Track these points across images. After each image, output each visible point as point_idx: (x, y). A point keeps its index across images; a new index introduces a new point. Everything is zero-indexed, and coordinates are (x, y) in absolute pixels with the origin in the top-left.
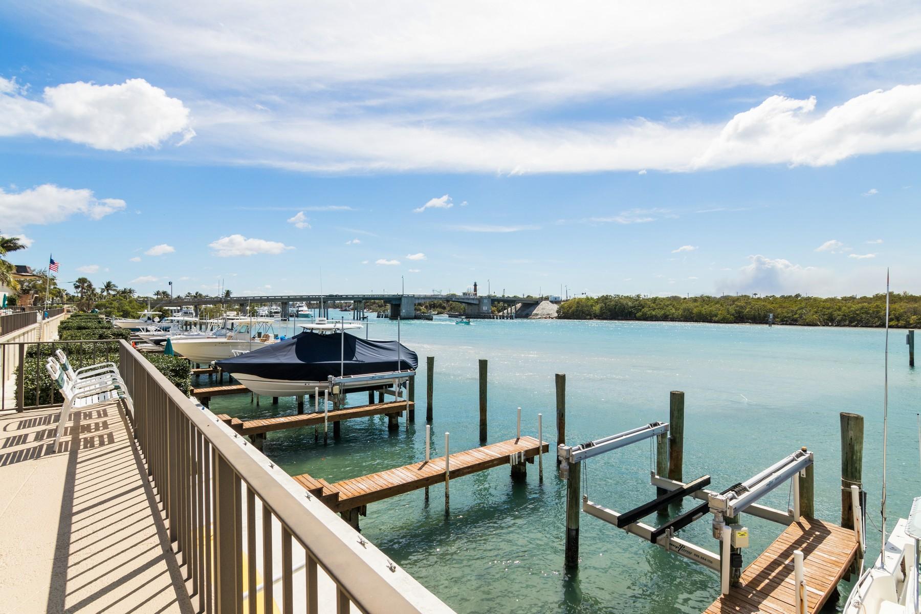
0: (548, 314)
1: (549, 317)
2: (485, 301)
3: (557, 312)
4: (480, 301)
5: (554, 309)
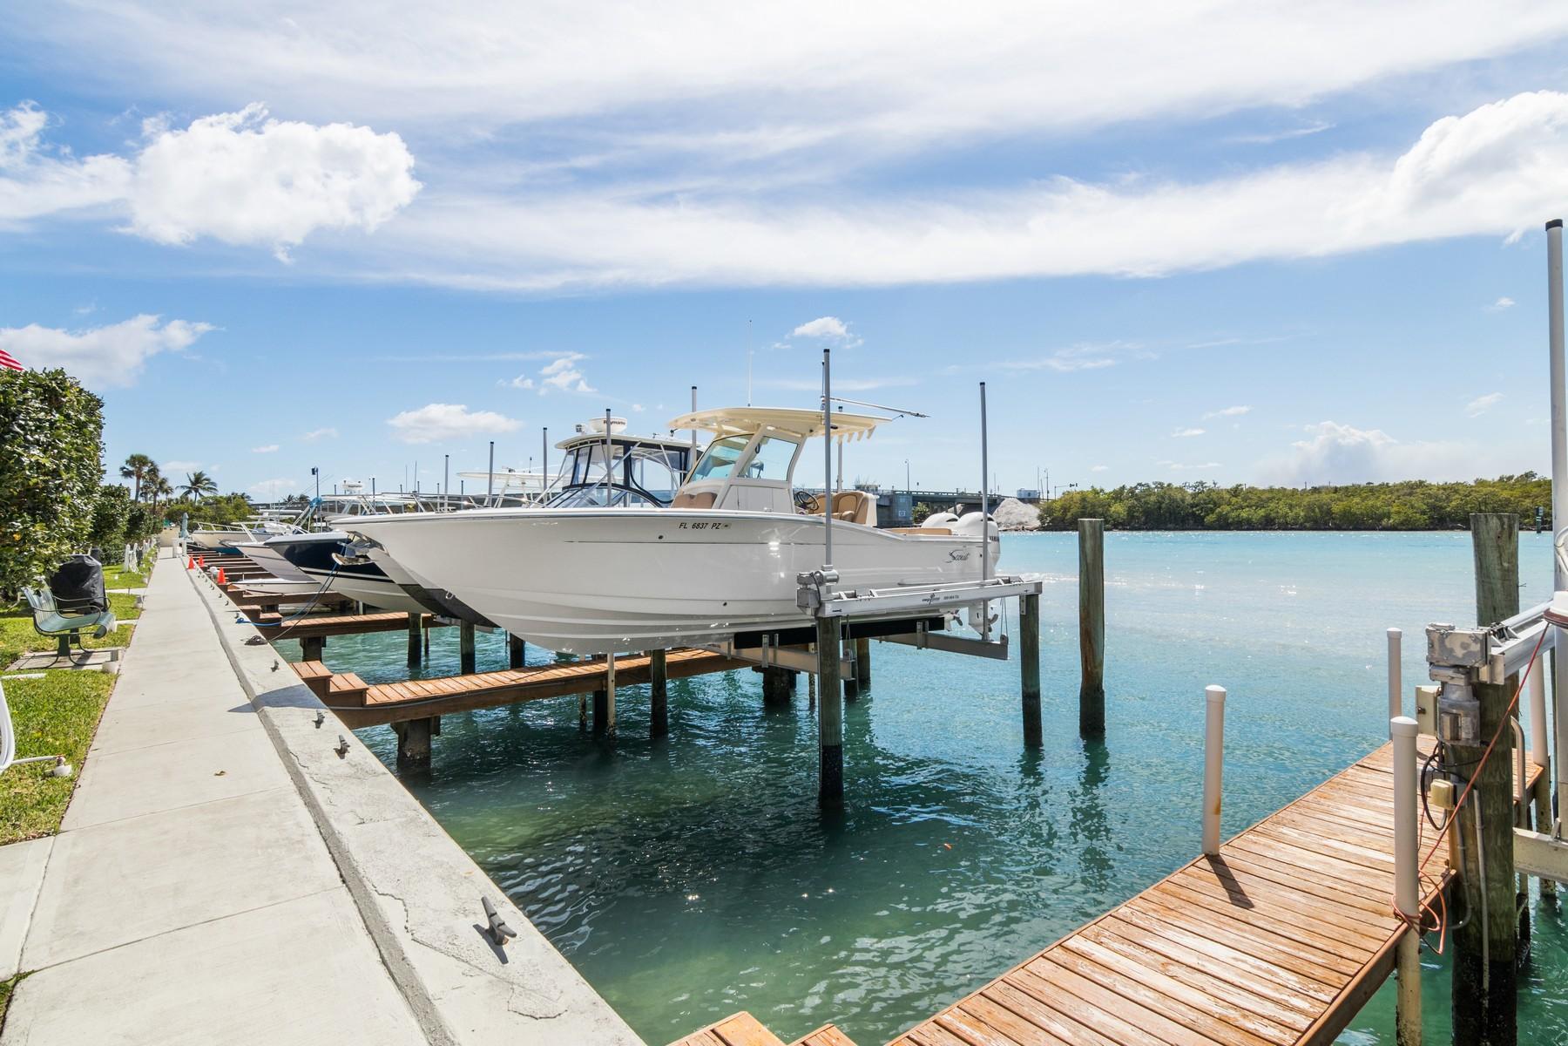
0: (1020, 523)
1: (1022, 527)
2: (902, 500)
3: (1041, 518)
4: (891, 501)
5: (1031, 514)
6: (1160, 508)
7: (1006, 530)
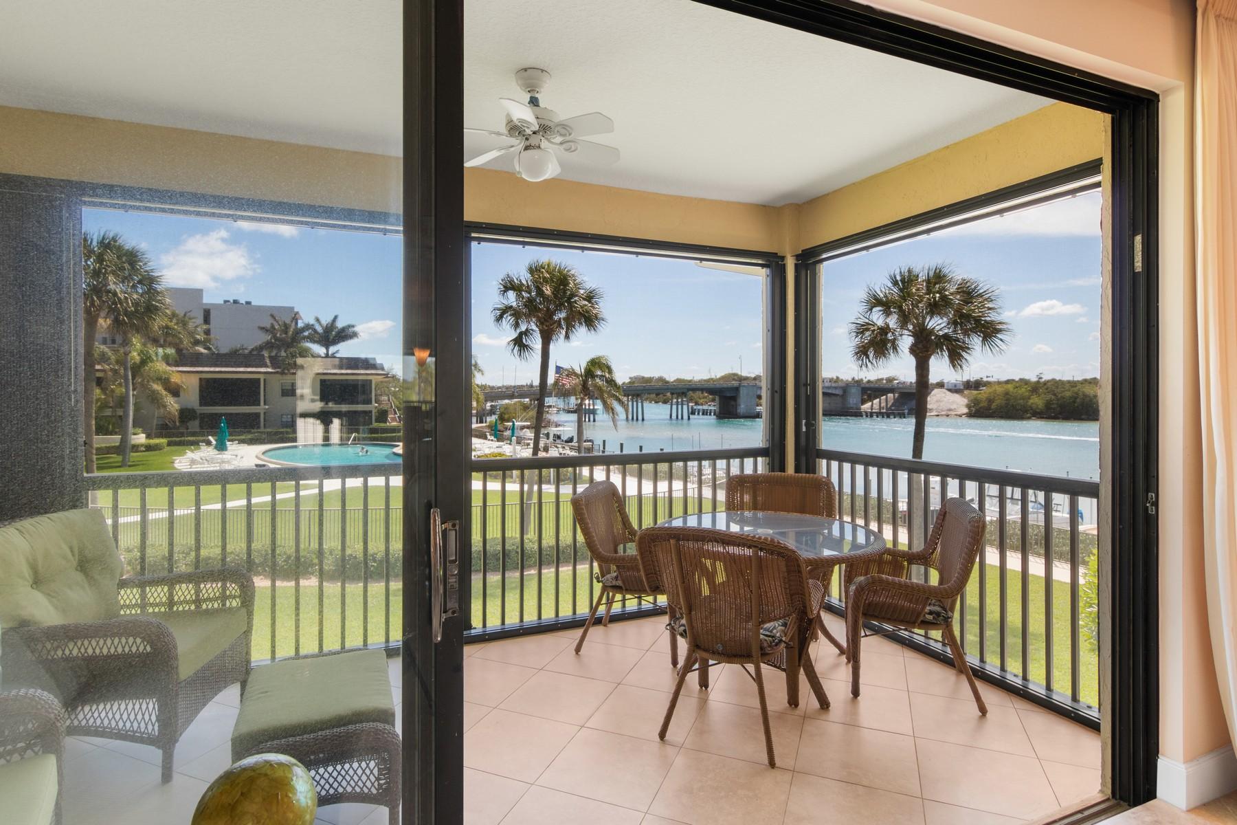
0: (951, 410)
1: (953, 414)
2: (853, 390)
4: (844, 391)
5: (960, 403)
6: (1074, 402)
7: (938, 415)
